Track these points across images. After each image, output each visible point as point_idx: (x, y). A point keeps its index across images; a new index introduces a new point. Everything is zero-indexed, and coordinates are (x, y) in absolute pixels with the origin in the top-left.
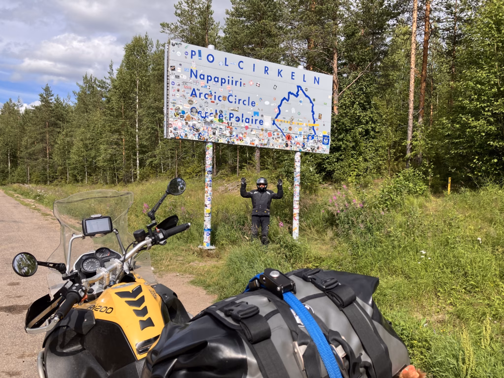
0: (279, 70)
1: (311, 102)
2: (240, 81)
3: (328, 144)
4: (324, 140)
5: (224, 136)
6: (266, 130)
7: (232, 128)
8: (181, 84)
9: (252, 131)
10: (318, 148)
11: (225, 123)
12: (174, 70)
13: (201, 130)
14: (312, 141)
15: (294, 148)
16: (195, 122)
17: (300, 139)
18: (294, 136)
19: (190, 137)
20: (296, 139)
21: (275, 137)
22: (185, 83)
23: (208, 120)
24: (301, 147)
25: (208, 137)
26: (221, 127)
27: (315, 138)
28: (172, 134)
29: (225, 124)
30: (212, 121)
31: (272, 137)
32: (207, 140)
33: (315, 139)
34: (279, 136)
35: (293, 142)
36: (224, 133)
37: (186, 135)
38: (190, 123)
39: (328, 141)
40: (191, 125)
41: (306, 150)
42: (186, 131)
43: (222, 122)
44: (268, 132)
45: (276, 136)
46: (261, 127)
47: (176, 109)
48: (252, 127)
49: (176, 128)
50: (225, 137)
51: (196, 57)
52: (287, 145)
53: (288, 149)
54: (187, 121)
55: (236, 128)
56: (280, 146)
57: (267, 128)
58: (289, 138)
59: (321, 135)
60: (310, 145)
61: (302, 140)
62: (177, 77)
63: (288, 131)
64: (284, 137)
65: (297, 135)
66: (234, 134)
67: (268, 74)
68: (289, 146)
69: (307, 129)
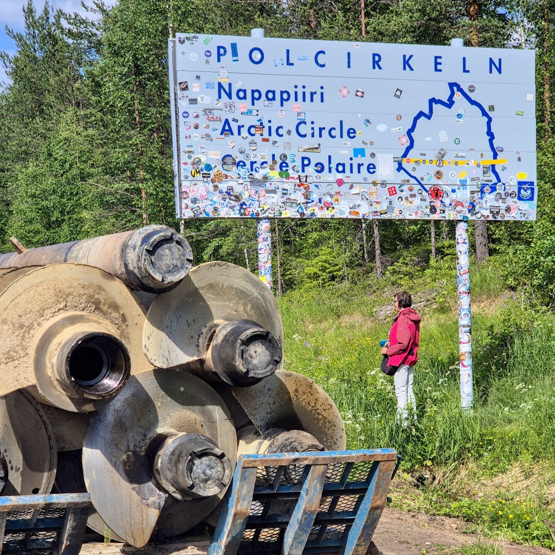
0: (404, 56)
1: (484, 113)
2: (319, 91)
3: (531, 199)
4: (522, 191)
5: (293, 202)
6: (383, 184)
7: (308, 187)
8: (201, 113)
9: (351, 187)
10: (508, 210)
11: (292, 178)
12: (186, 88)
13: (246, 195)
14: (493, 196)
15: (451, 215)
16: (231, 184)
17: (464, 195)
18: (448, 189)
19: (224, 213)
20: (453, 196)
21: (404, 195)
22: (208, 111)
23: (258, 176)
24: (466, 210)
25: (259, 209)
26: (286, 186)
27: (500, 189)
28: (189, 210)
29: (293, 180)
30: (265, 178)
31: (396, 196)
32: (258, 214)
33: (498, 191)
34: (412, 193)
35: (447, 201)
36: (292, 197)
37: (216, 209)
38: (223, 186)
39: (532, 193)
40: (225, 190)
41: (479, 215)
42: (215, 202)
43: (288, 177)
44: (389, 186)
45: (406, 193)
46: (371, 178)
47: (193, 164)
48: (350, 180)
49: (195, 199)
50: (294, 205)
51: (228, 58)
52: (433, 210)
53: (436, 217)
54: (216, 183)
55: (317, 186)
56: (416, 213)
57: (384, 179)
58: (436, 193)
59: (514, 183)
60: (489, 204)
61: (469, 195)
62: (193, 101)
63: (435, 181)
64: (425, 193)
65: (456, 187)
66: (315, 197)
67: (380, 68)
68: (438, 211)
69: (479, 172)
